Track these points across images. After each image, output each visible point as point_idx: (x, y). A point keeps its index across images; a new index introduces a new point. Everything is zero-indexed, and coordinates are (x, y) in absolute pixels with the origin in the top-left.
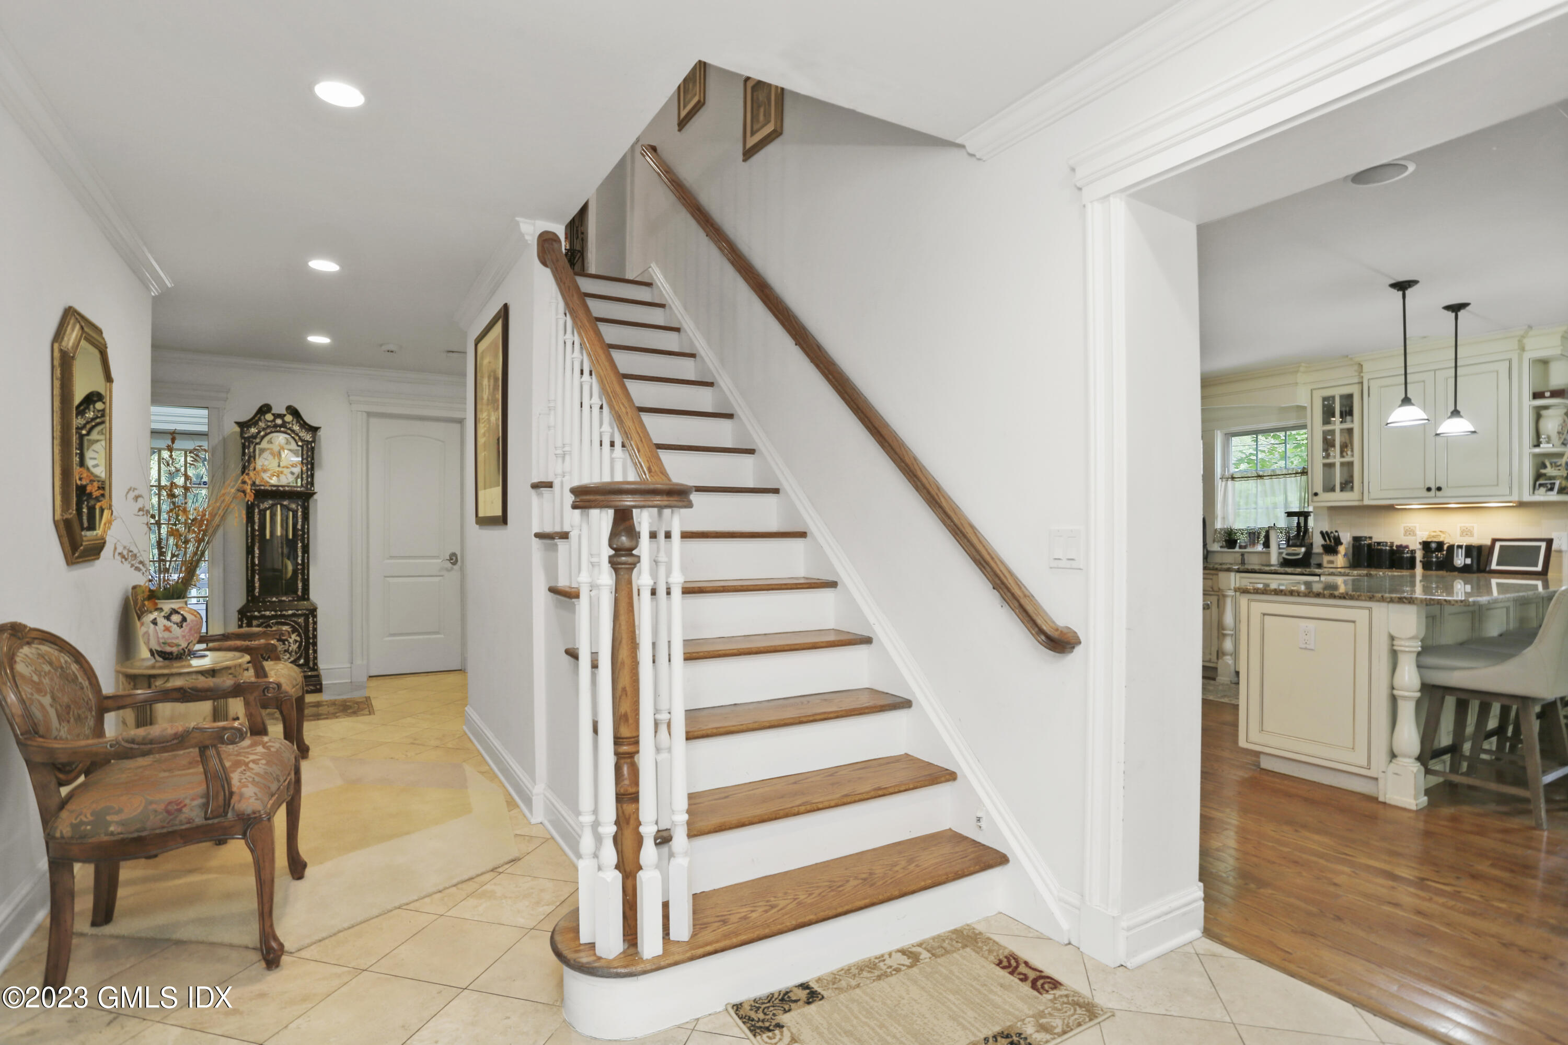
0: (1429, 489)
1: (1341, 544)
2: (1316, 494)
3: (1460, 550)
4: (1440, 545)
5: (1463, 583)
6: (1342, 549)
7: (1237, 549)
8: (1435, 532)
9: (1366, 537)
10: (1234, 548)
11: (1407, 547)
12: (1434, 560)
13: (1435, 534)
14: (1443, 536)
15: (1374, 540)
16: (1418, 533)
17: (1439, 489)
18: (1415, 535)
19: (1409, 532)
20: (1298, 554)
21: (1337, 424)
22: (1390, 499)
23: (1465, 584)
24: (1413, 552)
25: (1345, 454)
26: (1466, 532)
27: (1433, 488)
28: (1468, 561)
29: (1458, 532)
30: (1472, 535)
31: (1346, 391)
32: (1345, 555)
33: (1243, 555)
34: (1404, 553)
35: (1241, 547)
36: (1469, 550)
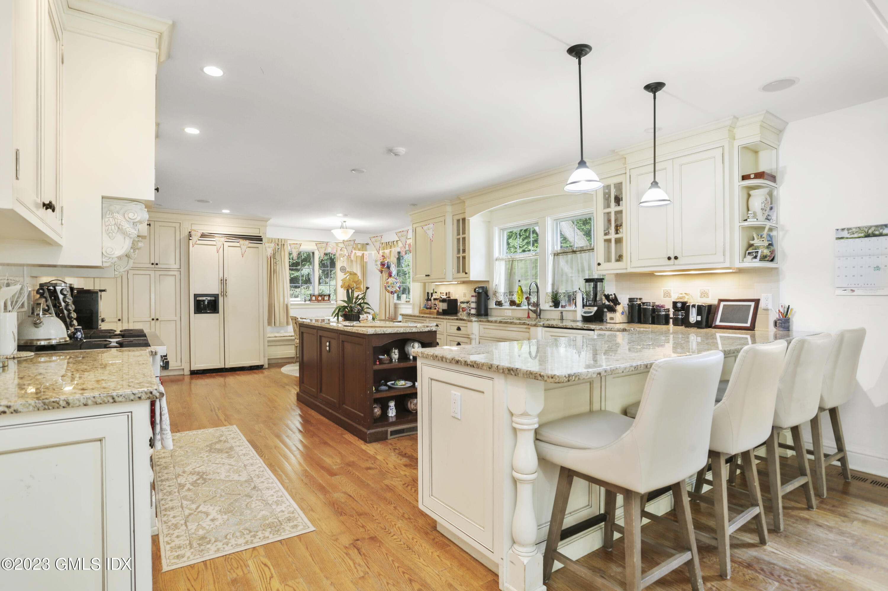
0: (669, 258)
1: (619, 304)
2: (599, 264)
3: (694, 309)
4: (684, 304)
5: (695, 336)
6: (619, 308)
7: (560, 308)
8: (681, 294)
9: (637, 299)
10: (558, 307)
11: (662, 306)
12: (680, 317)
13: (681, 296)
14: (687, 297)
15: (644, 301)
16: (672, 295)
17: (676, 258)
18: (670, 297)
19: (667, 294)
20: (591, 312)
21: (613, 208)
22: (644, 267)
23: (697, 337)
24: (668, 310)
25: (618, 231)
26: (704, 294)
27: (673, 257)
28: (699, 318)
29: (699, 295)
30: (708, 297)
31: (617, 180)
32: (623, 313)
33: (562, 313)
34: (660, 311)
35: (562, 307)
36: (700, 309)
